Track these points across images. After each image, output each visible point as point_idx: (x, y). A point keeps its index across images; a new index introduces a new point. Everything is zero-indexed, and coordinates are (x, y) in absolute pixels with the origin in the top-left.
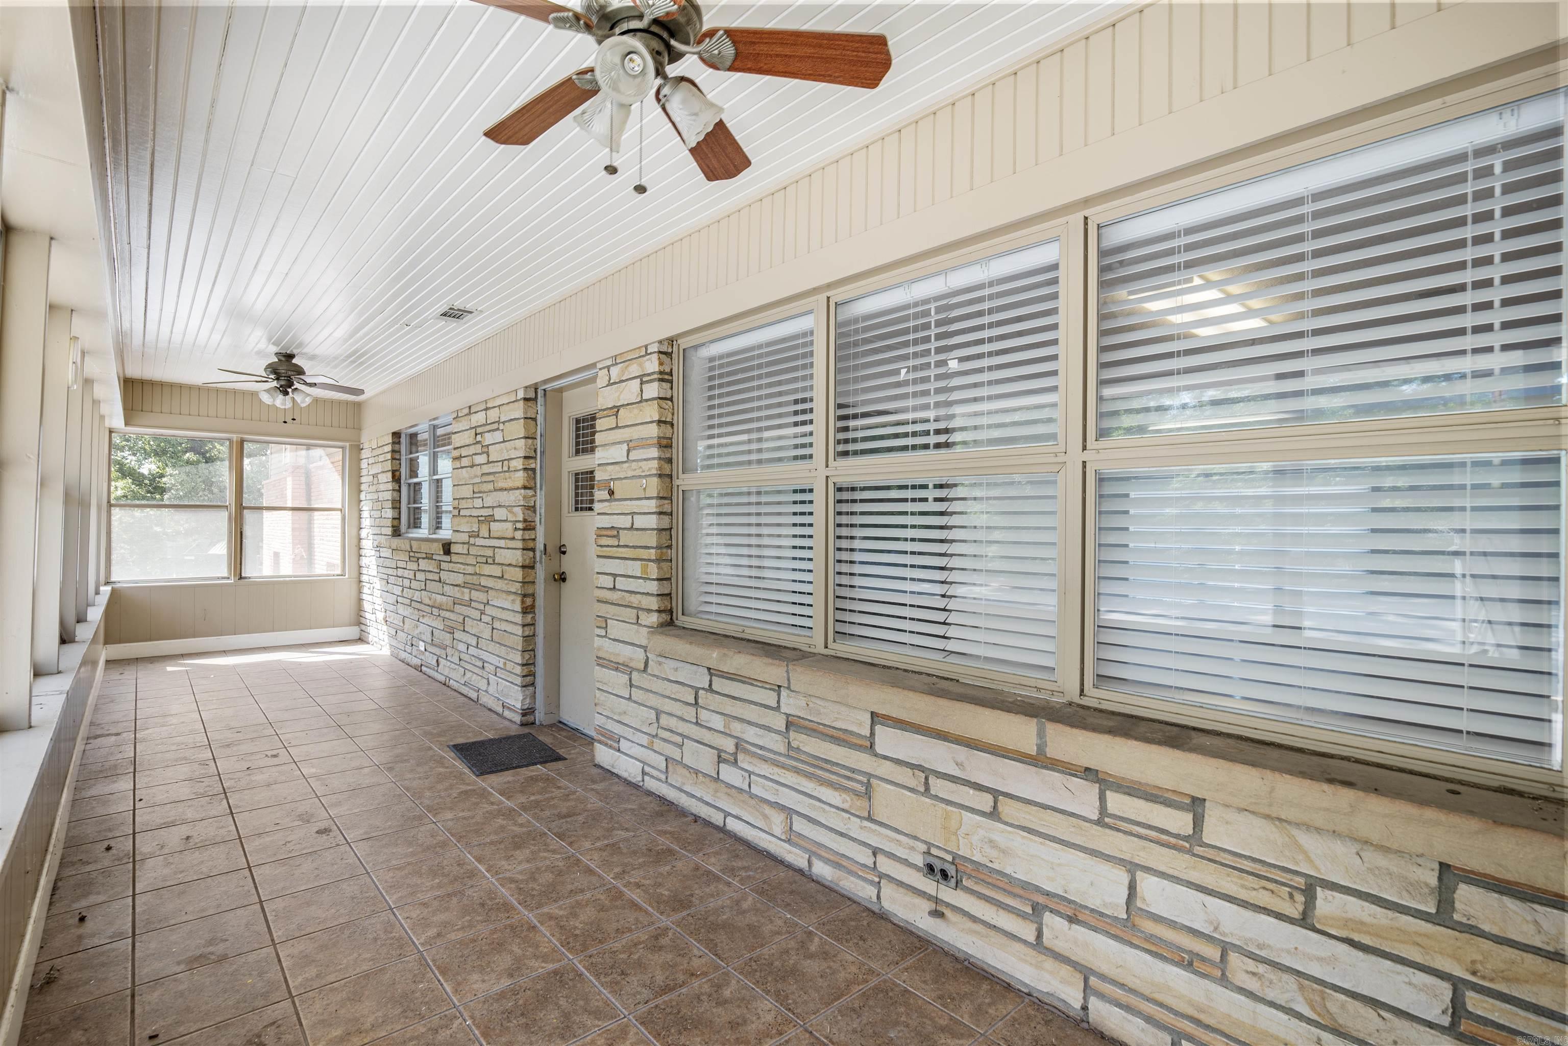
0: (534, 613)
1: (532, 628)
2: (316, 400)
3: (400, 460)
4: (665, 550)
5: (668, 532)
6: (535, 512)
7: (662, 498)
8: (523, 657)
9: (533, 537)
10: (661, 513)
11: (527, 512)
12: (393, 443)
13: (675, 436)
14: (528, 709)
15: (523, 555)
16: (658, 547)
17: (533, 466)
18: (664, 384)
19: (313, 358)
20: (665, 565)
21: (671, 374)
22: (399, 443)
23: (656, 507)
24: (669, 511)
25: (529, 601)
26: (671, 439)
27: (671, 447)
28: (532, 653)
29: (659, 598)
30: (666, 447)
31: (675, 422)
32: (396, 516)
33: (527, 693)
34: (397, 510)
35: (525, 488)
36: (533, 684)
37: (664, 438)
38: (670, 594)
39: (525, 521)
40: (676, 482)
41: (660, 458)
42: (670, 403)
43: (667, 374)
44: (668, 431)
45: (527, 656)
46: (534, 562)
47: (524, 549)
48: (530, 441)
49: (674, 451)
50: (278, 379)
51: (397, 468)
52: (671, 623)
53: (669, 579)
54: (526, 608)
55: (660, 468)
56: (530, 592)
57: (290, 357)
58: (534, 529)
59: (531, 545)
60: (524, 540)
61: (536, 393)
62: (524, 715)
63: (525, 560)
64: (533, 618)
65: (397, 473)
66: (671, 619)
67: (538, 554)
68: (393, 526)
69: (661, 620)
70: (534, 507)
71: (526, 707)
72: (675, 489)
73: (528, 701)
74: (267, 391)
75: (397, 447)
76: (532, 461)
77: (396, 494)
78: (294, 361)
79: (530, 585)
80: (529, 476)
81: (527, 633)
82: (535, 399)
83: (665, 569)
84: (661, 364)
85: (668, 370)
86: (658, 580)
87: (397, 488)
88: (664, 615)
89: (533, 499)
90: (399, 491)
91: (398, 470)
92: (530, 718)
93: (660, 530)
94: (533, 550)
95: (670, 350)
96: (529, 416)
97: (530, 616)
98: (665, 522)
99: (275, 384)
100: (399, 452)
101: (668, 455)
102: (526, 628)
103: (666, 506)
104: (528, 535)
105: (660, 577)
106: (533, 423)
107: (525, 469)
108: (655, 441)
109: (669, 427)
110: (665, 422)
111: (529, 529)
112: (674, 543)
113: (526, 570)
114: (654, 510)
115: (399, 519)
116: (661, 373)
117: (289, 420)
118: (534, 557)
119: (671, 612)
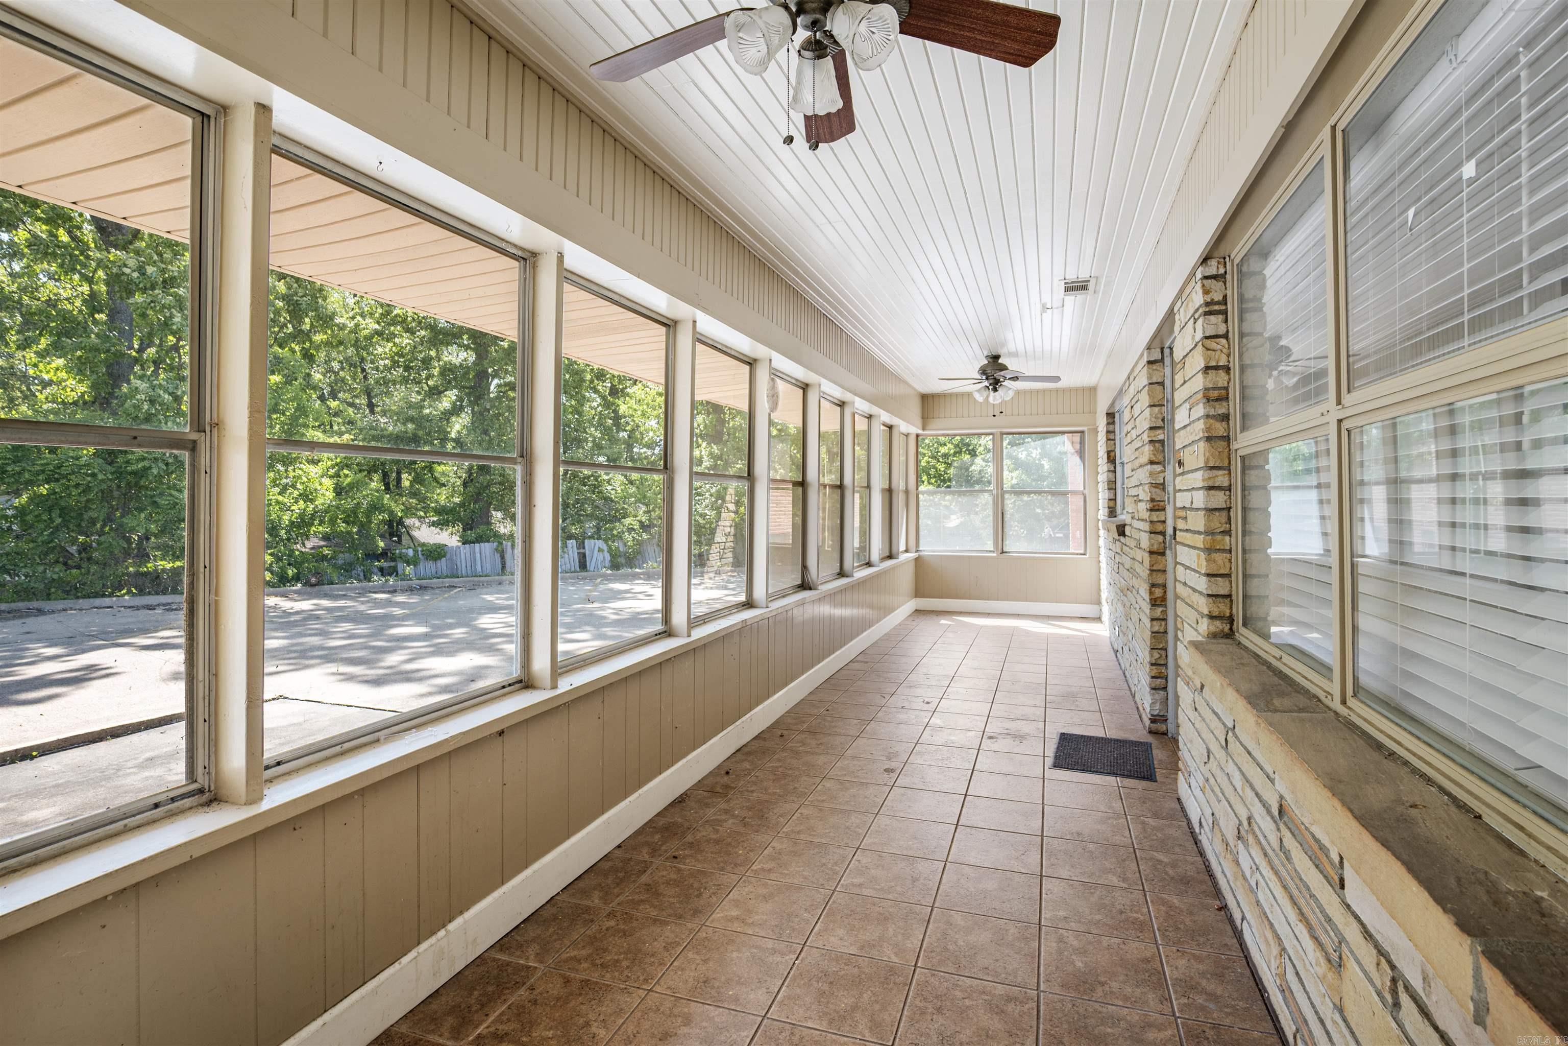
0: (1166, 606)
1: (1163, 623)
2: (1018, 392)
3: (1114, 440)
4: (1219, 537)
5: (1225, 513)
6: (1164, 489)
7: (1212, 468)
8: (1152, 656)
9: (1163, 519)
10: (1211, 488)
11: (1154, 490)
12: (1108, 424)
13: (1231, 384)
14: (1158, 715)
15: (1150, 539)
16: (1209, 533)
17: (1161, 437)
18: (1212, 318)
19: (1016, 355)
20: (1219, 557)
21: (1224, 301)
22: (1113, 423)
23: (1203, 480)
24: (1226, 484)
25: (1158, 592)
26: (1227, 389)
27: (1227, 398)
28: (1163, 652)
29: (1210, 600)
30: (1218, 400)
31: (1231, 365)
32: (1112, 497)
33: (1157, 696)
34: (1113, 491)
35: (1152, 463)
36: (1165, 688)
37: (1214, 389)
38: (1229, 596)
39: (1152, 500)
40: (1234, 446)
41: (1208, 416)
42: (1223, 341)
43: (1218, 303)
44: (1221, 379)
45: (1156, 655)
46: (1165, 548)
47: (1151, 533)
48: (1156, 409)
49: (1231, 403)
50: (987, 379)
51: (1112, 448)
52: (1230, 635)
53: (1228, 576)
54: (1155, 600)
55: (1208, 429)
56: (1160, 581)
57: (996, 358)
58: (1164, 509)
59: (1160, 527)
60: (1151, 522)
61: (1162, 352)
62: (1153, 721)
63: (1152, 545)
64: (1164, 612)
65: (1112, 454)
66: (1231, 629)
67: (1168, 538)
68: (1109, 508)
69: (1213, 629)
70: (1163, 484)
71: (1156, 713)
72: (1233, 455)
73: (1157, 706)
74: (978, 391)
75: (1111, 428)
76: (1160, 431)
77: (1111, 475)
78: (1000, 361)
79: (1160, 574)
80: (1156, 450)
81: (1156, 629)
82: (1162, 360)
83: (1220, 562)
84: (1206, 292)
85: (1218, 297)
86: (1208, 575)
87: (1112, 469)
88: (1218, 623)
89: (1162, 475)
90: (1115, 472)
91: (1114, 451)
92: (1162, 727)
93: (1210, 511)
94: (1163, 533)
95: (1222, 271)
96: (1154, 380)
97: (1160, 609)
98: (1219, 499)
99: (986, 383)
100: (1114, 432)
101: (1222, 411)
102: (1155, 623)
103: (1220, 478)
104: (1155, 516)
105: (1208, 572)
106: (1159, 388)
107: (1151, 442)
108: (1200, 395)
109: (1222, 373)
110: (1216, 368)
111: (1158, 510)
112: (1233, 528)
113: (1155, 556)
114: (1201, 484)
115: (1115, 500)
116: (1207, 304)
117: (997, 413)
118: (1164, 542)
119: (1231, 620)
